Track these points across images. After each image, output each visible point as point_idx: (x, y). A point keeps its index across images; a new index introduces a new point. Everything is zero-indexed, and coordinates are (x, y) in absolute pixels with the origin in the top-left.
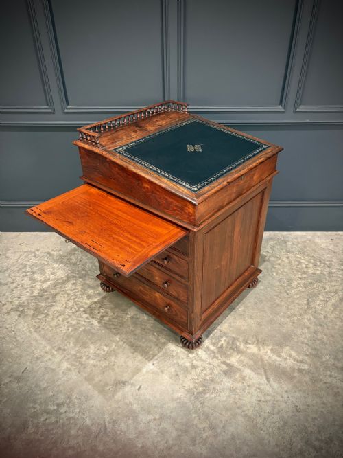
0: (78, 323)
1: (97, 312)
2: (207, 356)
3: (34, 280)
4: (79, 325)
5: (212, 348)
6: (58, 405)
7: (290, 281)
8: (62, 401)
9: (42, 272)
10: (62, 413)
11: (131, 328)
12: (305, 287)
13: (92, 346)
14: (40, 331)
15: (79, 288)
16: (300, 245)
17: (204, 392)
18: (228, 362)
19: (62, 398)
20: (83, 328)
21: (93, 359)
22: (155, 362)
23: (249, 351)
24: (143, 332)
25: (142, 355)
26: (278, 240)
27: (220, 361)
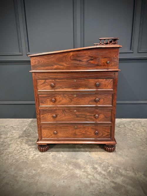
0: (19, 158)
1: (32, 152)
2: (100, 177)
4: (20, 159)
5: (103, 172)
11: (52, 161)
15: (24, 141)
18: (115, 181)
20: (22, 160)
21: (24, 178)
22: (65, 180)
23: (129, 175)
24: (59, 163)
25: (57, 176)
26: (136, 122)
27: (109, 181)
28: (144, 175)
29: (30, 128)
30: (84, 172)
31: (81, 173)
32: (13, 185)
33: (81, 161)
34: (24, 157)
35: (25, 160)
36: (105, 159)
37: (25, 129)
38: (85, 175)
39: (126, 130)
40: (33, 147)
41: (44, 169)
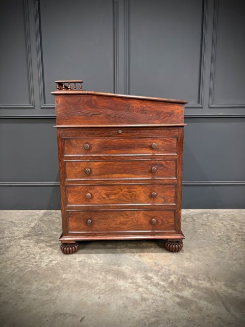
0: (25, 266)
2: (157, 290)
4: (26, 267)
5: (162, 283)
11: (79, 269)
15: (33, 242)
16: (230, 216)
17: (157, 322)
18: (181, 295)
20: (30, 269)
21: (34, 294)
22: (101, 296)
23: (202, 286)
24: (90, 272)
25: (88, 290)
26: (210, 213)
27: (172, 294)
28: (225, 285)
29: (42, 224)
30: (131, 283)
31: (127, 285)
32: (16, 305)
33: (125, 269)
34: (33, 264)
35: (36, 269)
36: (164, 265)
37: (33, 225)
38: (132, 288)
39: (195, 225)
40: (47, 250)
41: (66, 281)
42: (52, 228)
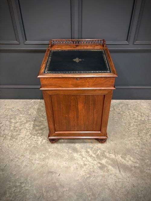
0: (31, 143)
1: (40, 138)
2: (91, 159)
3: (11, 122)
4: (31, 144)
5: (94, 155)
6: (21, 183)
7: (130, 123)
8: (23, 181)
9: (15, 118)
10: (23, 187)
12: (137, 126)
13: (37, 154)
14: (13, 147)
15: (32, 126)
16: (134, 106)
17: (90, 177)
18: (101, 162)
19: (23, 180)
20: (34, 145)
21: (37, 160)
22: (67, 162)
23: (111, 157)
24: (61, 148)
25: (61, 159)
26: (124, 104)
27: (97, 162)
28: (121, 157)
30: (80, 155)
31: (78, 156)
34: (34, 142)
36: (95, 144)
38: (80, 158)
39: (114, 113)
40: (40, 132)
41: (51, 153)
42: (40, 115)
